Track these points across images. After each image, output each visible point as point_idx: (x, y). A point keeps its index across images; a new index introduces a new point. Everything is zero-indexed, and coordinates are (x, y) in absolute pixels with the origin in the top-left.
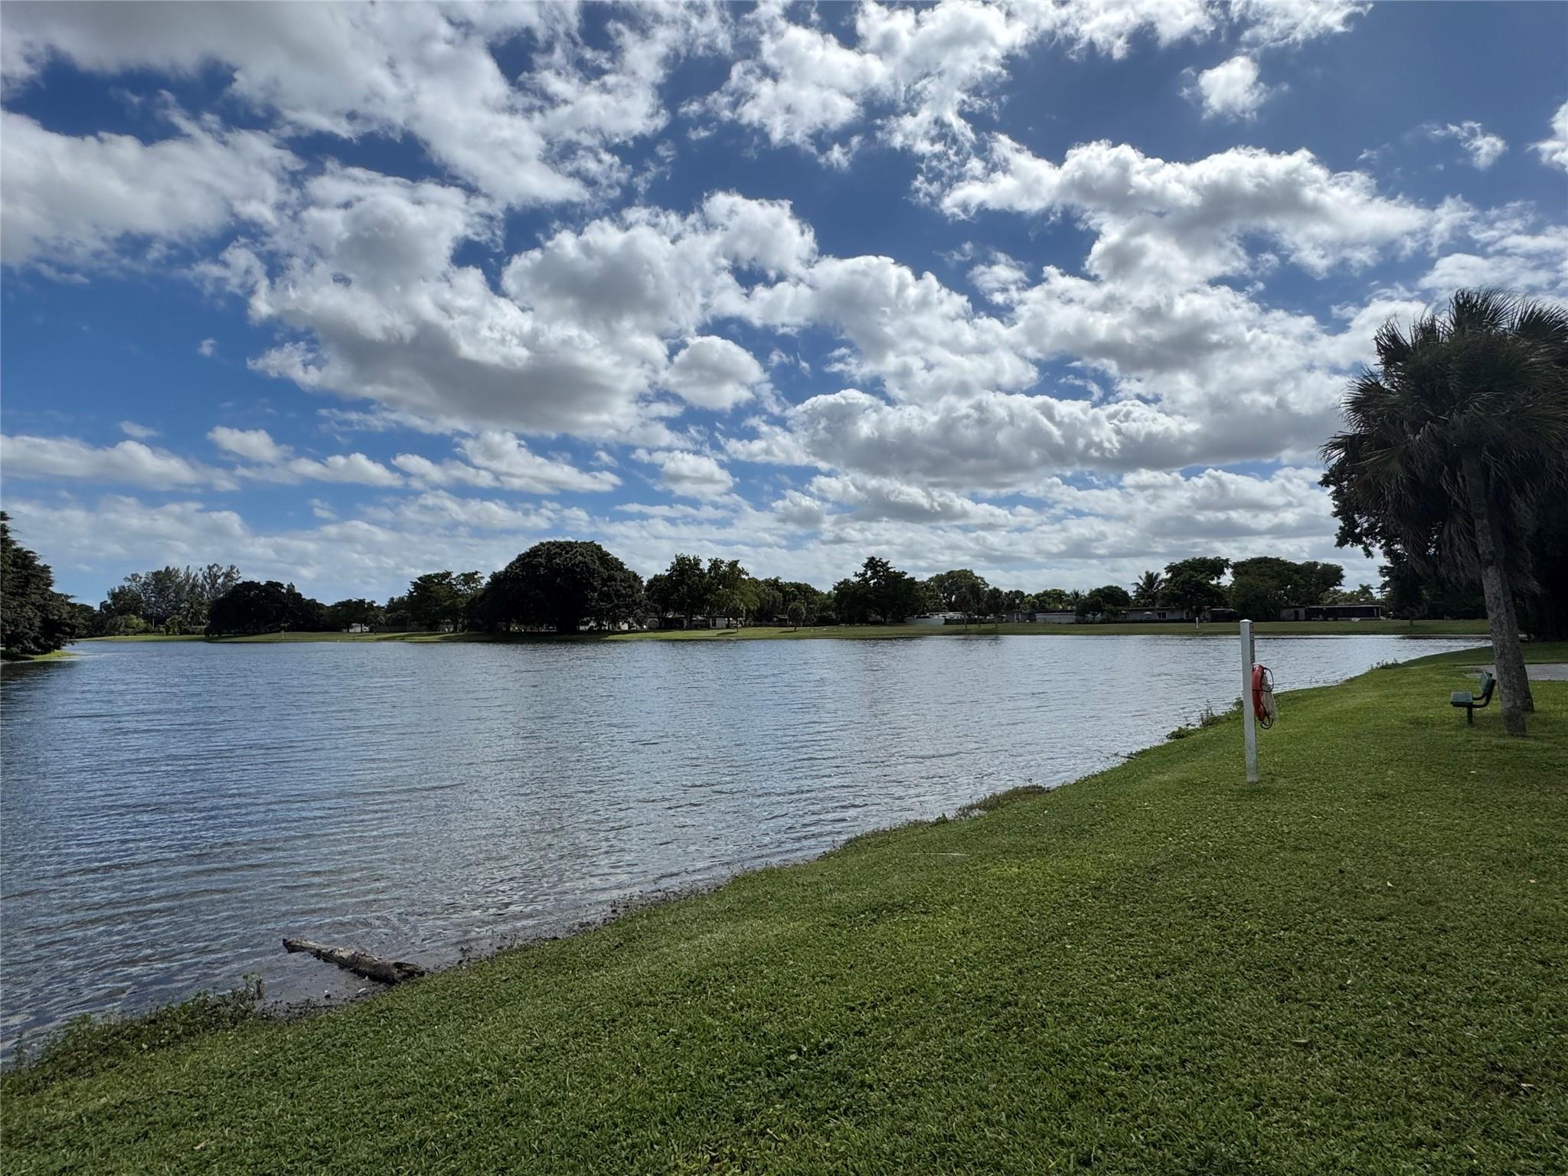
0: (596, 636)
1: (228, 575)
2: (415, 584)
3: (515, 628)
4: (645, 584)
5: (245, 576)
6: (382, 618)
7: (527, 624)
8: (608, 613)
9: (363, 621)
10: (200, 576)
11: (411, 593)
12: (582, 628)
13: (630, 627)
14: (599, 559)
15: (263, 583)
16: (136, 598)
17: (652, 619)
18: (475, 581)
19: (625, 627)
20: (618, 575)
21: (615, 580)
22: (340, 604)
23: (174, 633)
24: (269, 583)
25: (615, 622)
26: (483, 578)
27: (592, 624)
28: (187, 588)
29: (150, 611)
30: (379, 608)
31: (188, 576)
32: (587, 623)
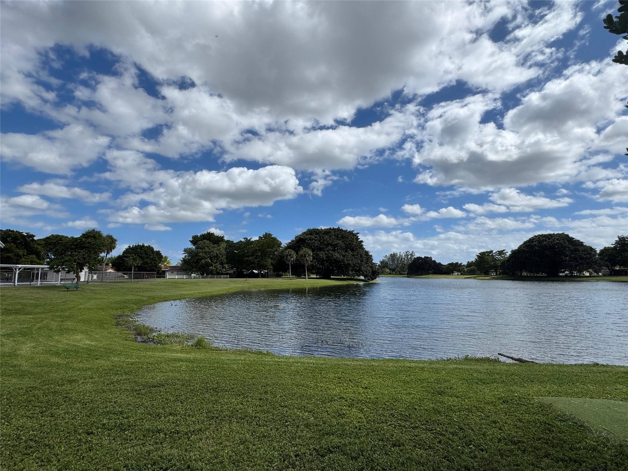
0: (570, 279)
1: (411, 255)
2: (477, 256)
3: (524, 274)
4: (598, 252)
5: (417, 255)
6: (466, 270)
7: (531, 272)
8: (576, 267)
9: (459, 271)
10: (403, 255)
11: (476, 259)
12: (561, 274)
13: (590, 274)
14: (568, 241)
15: (423, 257)
16: (387, 263)
17: (605, 270)
18: (503, 254)
19: (588, 274)
20: (581, 248)
21: (579, 251)
22: (449, 264)
23: (398, 274)
24: (425, 257)
25: (580, 271)
26: (507, 252)
27: (567, 272)
28: (400, 259)
29: (390, 267)
30: (464, 265)
31: (400, 255)
32: (564, 272)
